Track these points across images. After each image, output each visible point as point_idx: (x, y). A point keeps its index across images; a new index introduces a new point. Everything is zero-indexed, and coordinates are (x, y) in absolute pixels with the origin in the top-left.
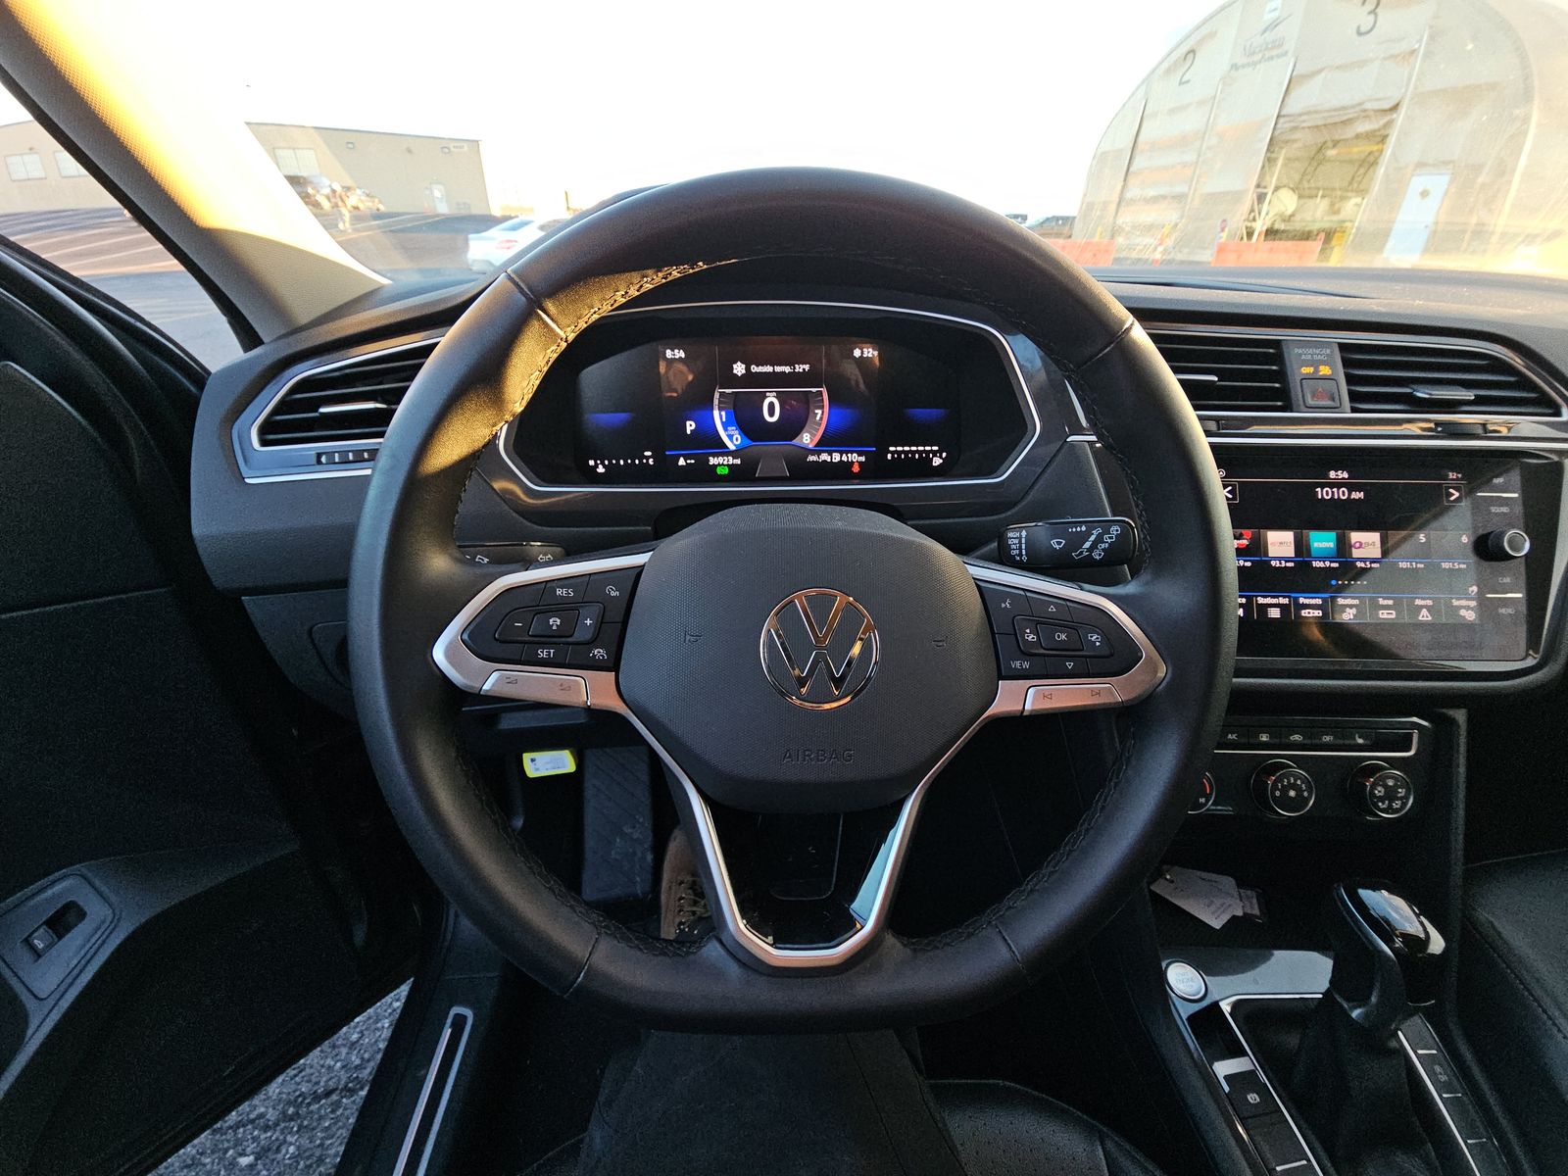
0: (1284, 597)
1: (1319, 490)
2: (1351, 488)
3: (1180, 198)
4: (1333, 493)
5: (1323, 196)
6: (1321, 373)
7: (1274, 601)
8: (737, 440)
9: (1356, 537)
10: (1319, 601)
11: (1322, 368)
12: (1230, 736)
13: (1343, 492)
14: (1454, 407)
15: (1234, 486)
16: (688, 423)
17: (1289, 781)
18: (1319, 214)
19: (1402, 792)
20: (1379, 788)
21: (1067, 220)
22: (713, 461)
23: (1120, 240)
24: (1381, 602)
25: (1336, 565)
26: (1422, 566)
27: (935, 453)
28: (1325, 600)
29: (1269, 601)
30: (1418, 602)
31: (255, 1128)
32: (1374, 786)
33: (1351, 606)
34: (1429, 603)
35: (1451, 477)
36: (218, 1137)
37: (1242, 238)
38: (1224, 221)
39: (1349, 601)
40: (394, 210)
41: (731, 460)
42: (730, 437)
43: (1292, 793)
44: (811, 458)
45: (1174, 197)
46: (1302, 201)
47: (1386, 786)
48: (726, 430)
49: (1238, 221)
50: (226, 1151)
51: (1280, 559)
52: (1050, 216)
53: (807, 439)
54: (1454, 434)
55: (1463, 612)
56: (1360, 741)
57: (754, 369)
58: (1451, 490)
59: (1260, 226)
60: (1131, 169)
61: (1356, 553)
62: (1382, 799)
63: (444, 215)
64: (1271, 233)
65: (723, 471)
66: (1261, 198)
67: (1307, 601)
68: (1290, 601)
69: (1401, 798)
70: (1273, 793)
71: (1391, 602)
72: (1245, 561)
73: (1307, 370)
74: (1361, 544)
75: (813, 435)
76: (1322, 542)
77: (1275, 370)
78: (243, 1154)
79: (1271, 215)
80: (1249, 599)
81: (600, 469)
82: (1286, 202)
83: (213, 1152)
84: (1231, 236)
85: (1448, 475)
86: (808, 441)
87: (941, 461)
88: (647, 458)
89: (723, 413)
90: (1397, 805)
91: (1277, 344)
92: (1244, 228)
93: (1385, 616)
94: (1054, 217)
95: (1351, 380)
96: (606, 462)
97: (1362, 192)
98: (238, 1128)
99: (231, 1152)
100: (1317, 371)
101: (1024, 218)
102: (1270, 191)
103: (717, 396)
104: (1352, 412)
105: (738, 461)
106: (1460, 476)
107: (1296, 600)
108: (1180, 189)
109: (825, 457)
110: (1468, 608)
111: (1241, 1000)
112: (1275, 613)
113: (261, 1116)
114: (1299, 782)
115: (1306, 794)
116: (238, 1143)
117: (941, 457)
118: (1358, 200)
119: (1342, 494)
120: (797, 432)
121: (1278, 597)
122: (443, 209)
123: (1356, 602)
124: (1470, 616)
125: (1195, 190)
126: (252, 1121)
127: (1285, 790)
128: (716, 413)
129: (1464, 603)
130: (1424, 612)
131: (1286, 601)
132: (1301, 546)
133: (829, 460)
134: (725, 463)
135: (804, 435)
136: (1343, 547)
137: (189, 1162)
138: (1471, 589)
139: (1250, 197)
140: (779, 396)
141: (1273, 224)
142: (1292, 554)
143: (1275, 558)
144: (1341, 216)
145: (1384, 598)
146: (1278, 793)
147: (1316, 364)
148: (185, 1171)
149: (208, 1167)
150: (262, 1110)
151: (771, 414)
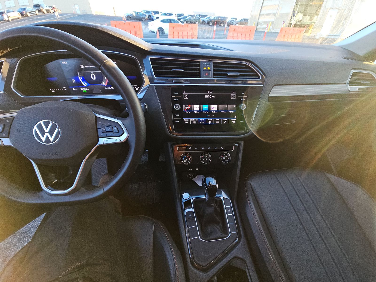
0: (197, 119)
1: (205, 96)
2: (212, 95)
3: (274, 14)
4: (208, 96)
5: (309, 15)
6: (208, 69)
7: (195, 120)
8: (86, 84)
9: (212, 106)
10: (204, 120)
11: (208, 68)
12: (196, 148)
13: (210, 96)
14: (237, 77)
15: (187, 95)
16: (73, 80)
17: (206, 157)
18: (308, 20)
19: (228, 158)
20: (224, 158)
21: (247, 20)
22: (82, 89)
23: (259, 26)
24: (217, 120)
25: (208, 112)
26: (225, 112)
27: (136, 87)
28: (205, 120)
29: (193, 120)
30: (224, 120)
31: (27, 238)
32: (223, 157)
33: (210, 121)
34: (226, 120)
35: (233, 93)
36: (20, 240)
37: (288, 26)
38: (284, 21)
39: (210, 120)
40: (65, 13)
41: (86, 89)
42: (85, 83)
43: (206, 159)
44: (106, 88)
45: (273, 14)
46: (304, 16)
47: (225, 157)
48: (83, 82)
49: (287, 22)
50: (21, 243)
51: (196, 111)
52: (242, 18)
53: (104, 84)
54: (234, 83)
55: (233, 122)
56: (222, 148)
57: (86, 67)
58: (233, 96)
59: (293, 23)
60: (263, 6)
61: (212, 110)
62: (224, 160)
63: (79, 14)
64: (295, 26)
65: (85, 91)
66: (294, 15)
67: (201, 120)
68: (198, 120)
69: (228, 159)
70: (203, 160)
71: (218, 120)
72: (189, 111)
73: (205, 68)
74: (213, 107)
75: (105, 83)
76: (205, 107)
77: (198, 68)
78: (25, 243)
79: (296, 20)
80: (189, 120)
81: (53, 91)
82: (299, 16)
83: (19, 243)
84: (286, 26)
85: (233, 92)
86: (105, 84)
87: (138, 89)
88: (65, 88)
89: (81, 77)
90: (227, 161)
91: (199, 62)
92: (289, 23)
93: (217, 123)
94: (243, 19)
95: (214, 70)
96: (54, 90)
97: (317, 15)
98: (24, 238)
99: (22, 243)
100: (207, 68)
101: (236, 19)
102: (296, 13)
103: (78, 73)
104: (213, 78)
105: (88, 89)
106: (235, 92)
107: (199, 120)
108: (275, 12)
109: (109, 88)
110: (234, 121)
111: (195, 199)
112: (195, 123)
113: (29, 235)
114: (208, 157)
115: (209, 159)
116: (24, 241)
117: (138, 88)
118: (316, 17)
119: (210, 97)
120: (101, 82)
121: (195, 119)
122: (79, 12)
123: (211, 120)
124: (234, 122)
125: (278, 12)
126: (27, 237)
127: (205, 159)
128: (79, 77)
129: (233, 120)
130: (225, 122)
131: (197, 120)
132: (200, 108)
133: (111, 89)
134: (85, 89)
135: (103, 83)
136: (209, 108)
137: (14, 245)
138: (235, 117)
139: (291, 15)
140: (94, 73)
141: (296, 23)
142: (199, 110)
143: (195, 111)
144: (313, 21)
145: (217, 119)
146: (204, 159)
147: (207, 67)
148: (13, 247)
149: (18, 246)
150: (29, 234)
151: (94, 78)
